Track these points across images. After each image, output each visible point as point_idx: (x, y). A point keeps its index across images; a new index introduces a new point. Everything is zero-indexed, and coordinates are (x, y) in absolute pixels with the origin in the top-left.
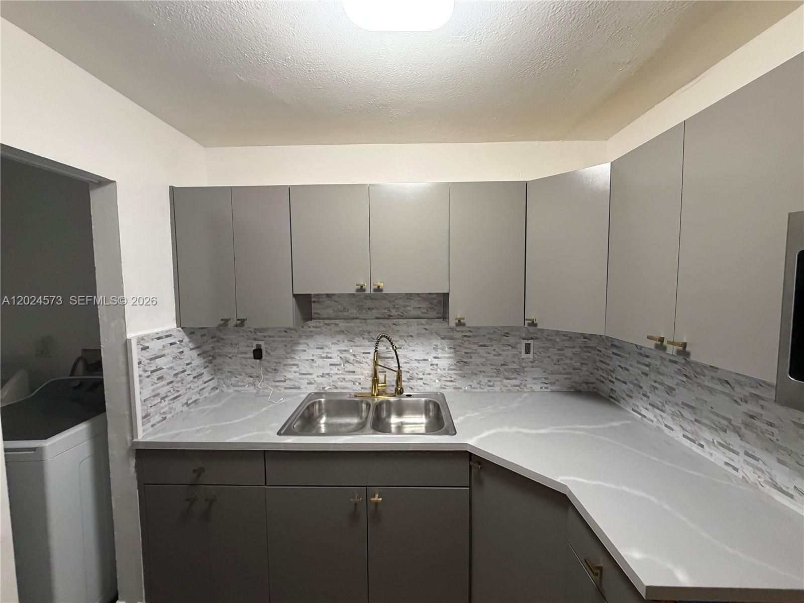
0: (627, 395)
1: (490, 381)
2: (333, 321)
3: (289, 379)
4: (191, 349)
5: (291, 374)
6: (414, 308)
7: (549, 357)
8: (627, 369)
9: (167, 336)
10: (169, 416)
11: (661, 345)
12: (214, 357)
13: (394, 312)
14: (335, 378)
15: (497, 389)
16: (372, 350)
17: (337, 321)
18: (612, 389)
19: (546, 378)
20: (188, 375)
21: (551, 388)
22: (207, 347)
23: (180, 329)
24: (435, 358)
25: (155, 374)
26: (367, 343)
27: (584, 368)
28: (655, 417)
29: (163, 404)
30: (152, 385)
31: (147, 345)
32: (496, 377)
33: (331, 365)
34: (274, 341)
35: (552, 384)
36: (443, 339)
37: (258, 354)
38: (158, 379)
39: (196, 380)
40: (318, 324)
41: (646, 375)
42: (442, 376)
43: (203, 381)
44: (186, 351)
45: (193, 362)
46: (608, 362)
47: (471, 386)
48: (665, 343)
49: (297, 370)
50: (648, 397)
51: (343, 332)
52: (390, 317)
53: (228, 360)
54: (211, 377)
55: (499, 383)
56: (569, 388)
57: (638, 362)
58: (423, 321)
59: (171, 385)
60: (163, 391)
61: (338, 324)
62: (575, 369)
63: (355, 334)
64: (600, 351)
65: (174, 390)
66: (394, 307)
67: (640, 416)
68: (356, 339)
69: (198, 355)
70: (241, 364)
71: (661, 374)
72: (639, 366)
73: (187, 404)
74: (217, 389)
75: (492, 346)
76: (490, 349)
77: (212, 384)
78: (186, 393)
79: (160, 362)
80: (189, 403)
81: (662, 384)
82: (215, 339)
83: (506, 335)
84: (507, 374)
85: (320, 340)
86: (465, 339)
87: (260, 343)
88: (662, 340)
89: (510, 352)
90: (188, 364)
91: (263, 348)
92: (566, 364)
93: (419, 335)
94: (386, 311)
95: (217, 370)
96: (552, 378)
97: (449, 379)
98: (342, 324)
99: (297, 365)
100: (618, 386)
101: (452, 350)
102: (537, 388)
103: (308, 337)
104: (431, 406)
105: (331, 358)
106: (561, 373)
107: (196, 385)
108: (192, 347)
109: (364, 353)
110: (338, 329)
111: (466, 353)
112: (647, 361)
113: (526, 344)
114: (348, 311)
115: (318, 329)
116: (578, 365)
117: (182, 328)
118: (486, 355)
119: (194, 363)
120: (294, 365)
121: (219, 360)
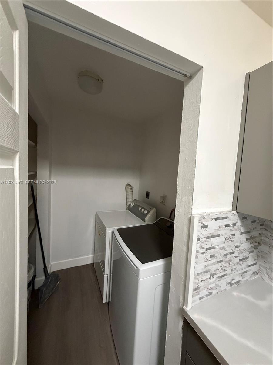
4: (242, 233)
9: (224, 218)
10: (214, 292)
12: (260, 244)
20: (235, 257)
22: (255, 233)
23: (235, 212)
25: (209, 251)
29: (212, 280)
30: (205, 261)
31: (206, 224)
38: (211, 257)
39: (241, 263)
43: (247, 265)
44: (237, 233)
45: (241, 245)
54: (255, 262)
59: (220, 264)
60: (213, 268)
65: (222, 269)
69: (247, 240)
73: (230, 284)
74: (258, 274)
77: (254, 269)
78: (231, 274)
79: (214, 241)
80: (232, 283)
82: (263, 227)
90: (237, 247)
95: (261, 256)
107: (241, 267)
108: (242, 231)
117: (237, 212)
119: (242, 248)
121: (263, 248)
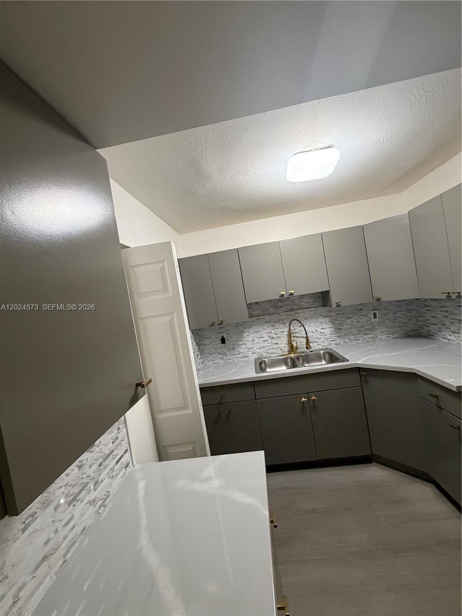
0: (438, 331)
1: (356, 337)
2: (261, 317)
3: (242, 353)
5: (242, 349)
6: (306, 303)
7: (388, 319)
8: (436, 317)
11: (449, 297)
12: (200, 346)
13: (294, 307)
14: (267, 348)
15: (360, 341)
16: (286, 330)
17: (264, 317)
18: (429, 331)
19: (388, 331)
21: (392, 336)
22: (197, 341)
24: (322, 329)
26: (282, 326)
27: (410, 322)
28: (456, 338)
32: (359, 334)
33: (264, 341)
34: (230, 333)
35: (392, 334)
36: (325, 317)
37: (223, 341)
39: (198, 357)
40: (254, 320)
41: (446, 317)
42: (328, 339)
46: (424, 315)
47: (345, 342)
48: (451, 294)
49: (245, 347)
50: (450, 328)
51: (268, 322)
52: (292, 310)
53: (207, 347)
54: (201, 357)
55: (361, 338)
56: (403, 335)
57: (441, 311)
58: (313, 309)
61: (264, 318)
62: (404, 323)
63: (275, 322)
64: (417, 311)
66: (294, 304)
67: (447, 340)
68: (276, 325)
69: (196, 344)
70: (215, 348)
71: (454, 314)
72: (442, 313)
75: (354, 317)
76: (353, 319)
77: (202, 360)
81: (455, 319)
83: (361, 310)
84: (365, 332)
85: (256, 328)
86: (338, 315)
87: (223, 335)
88: (449, 293)
89: (364, 319)
91: (225, 337)
92: (399, 321)
93: (311, 317)
94: (290, 307)
95: (201, 353)
96: (392, 330)
97: (332, 340)
98: (267, 318)
99: (245, 344)
100: (432, 328)
101: (331, 323)
102: (384, 337)
103: (248, 328)
104: (327, 356)
105: (263, 337)
106: (397, 327)
107: (198, 360)
109: (281, 332)
110: (265, 321)
111: (339, 323)
112: (445, 309)
113: (374, 313)
114: (269, 310)
115: (254, 323)
116: (405, 321)
117: (191, 331)
118: (351, 323)
119: (196, 349)
120: (243, 344)
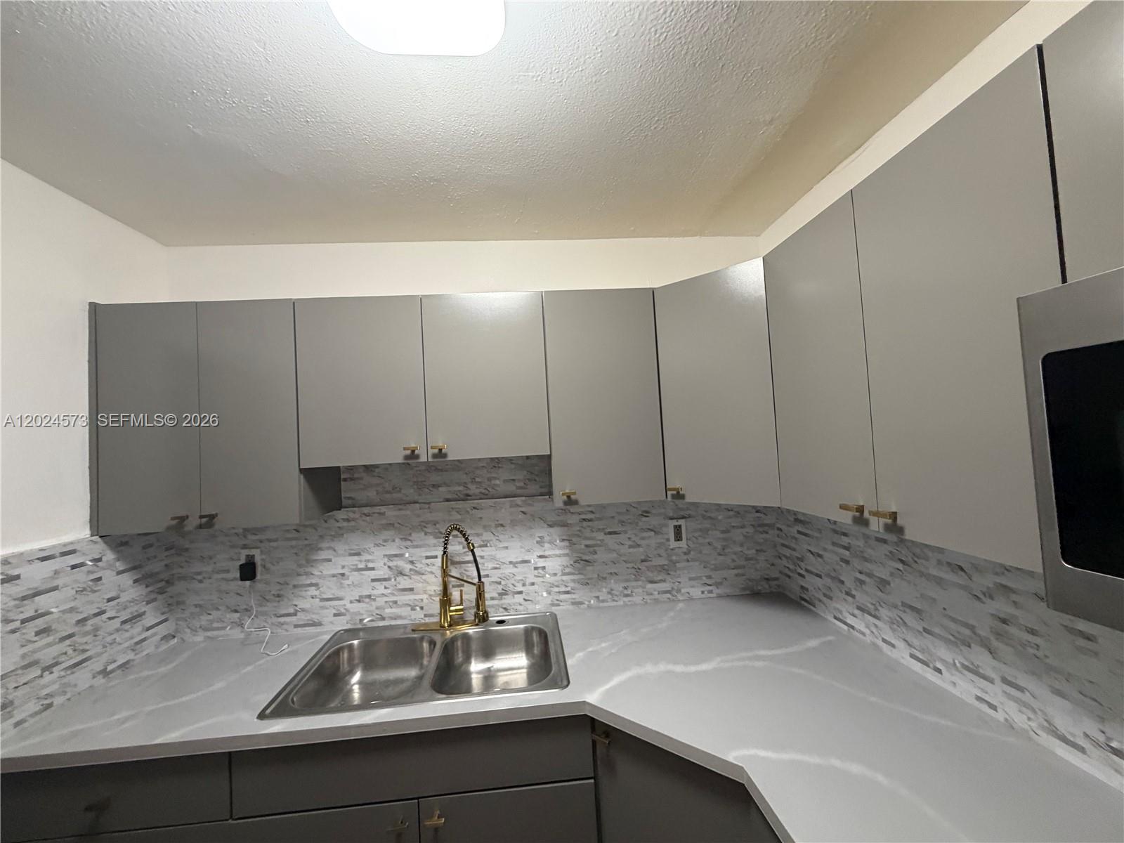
0: (825, 595)
1: (626, 588)
2: (377, 509)
3: (303, 610)
4: (119, 573)
5: (307, 601)
6: (505, 481)
7: (709, 544)
8: (820, 556)
9: (64, 554)
10: (58, 701)
11: (860, 518)
12: (169, 583)
13: (473, 489)
14: (381, 601)
15: (637, 599)
16: (440, 552)
17: (383, 509)
18: (802, 587)
19: (709, 577)
20: (110, 619)
21: (716, 591)
22: (156, 566)
23: (96, 538)
24: (541, 557)
25: (31, 624)
26: (431, 540)
27: (762, 557)
28: (867, 627)
29: (48, 678)
30: (22, 646)
31: (15, 572)
32: (636, 581)
33: (373, 580)
34: (276, 548)
35: (718, 585)
36: (550, 526)
37: (248, 571)
38: (37, 634)
39: (127, 626)
40: (352, 515)
41: (847, 562)
42: (553, 585)
43: (143, 626)
44: (109, 577)
45: (122, 595)
46: (793, 545)
47: (598, 597)
48: (866, 514)
49: (317, 593)
50: (853, 597)
51: (392, 525)
52: (467, 497)
53: (197, 585)
54: (163, 617)
55: (640, 590)
56: (744, 589)
57: (834, 544)
58: (518, 500)
59: (68, 642)
60: (47, 656)
61: (383, 514)
62: (747, 559)
63: (414, 528)
64: (780, 530)
65: (75, 650)
66: (473, 481)
67: (846, 627)
68: (414, 536)
69: (135, 581)
70: (220, 591)
71: (866, 560)
72: (837, 549)
73: (105, 673)
74: (174, 637)
75: (626, 532)
76: (622, 537)
77: (162, 630)
78: (102, 653)
79: (43, 602)
80: (108, 670)
81: (870, 575)
82: (173, 551)
83: (646, 514)
84: (650, 574)
85: (355, 541)
86: (585, 524)
87: (253, 552)
88: (860, 509)
89: (654, 540)
90: (109, 600)
91: (258, 560)
92: (735, 553)
93: (514, 523)
94: (461, 488)
95: (174, 605)
96: (717, 576)
97: (563, 589)
98: (390, 512)
99: (316, 585)
100: (811, 582)
101: (566, 543)
102: (696, 592)
103: (333, 537)
104: (535, 637)
105: (373, 569)
106: (729, 568)
107: (127, 635)
108: (121, 569)
109: (427, 557)
110: (384, 522)
111: (587, 546)
112: (845, 541)
113: (675, 527)
114: (400, 491)
115: (353, 523)
116: (751, 553)
117: (101, 537)
118: (617, 547)
119: (125, 598)
120: (311, 585)
121: (179, 587)
